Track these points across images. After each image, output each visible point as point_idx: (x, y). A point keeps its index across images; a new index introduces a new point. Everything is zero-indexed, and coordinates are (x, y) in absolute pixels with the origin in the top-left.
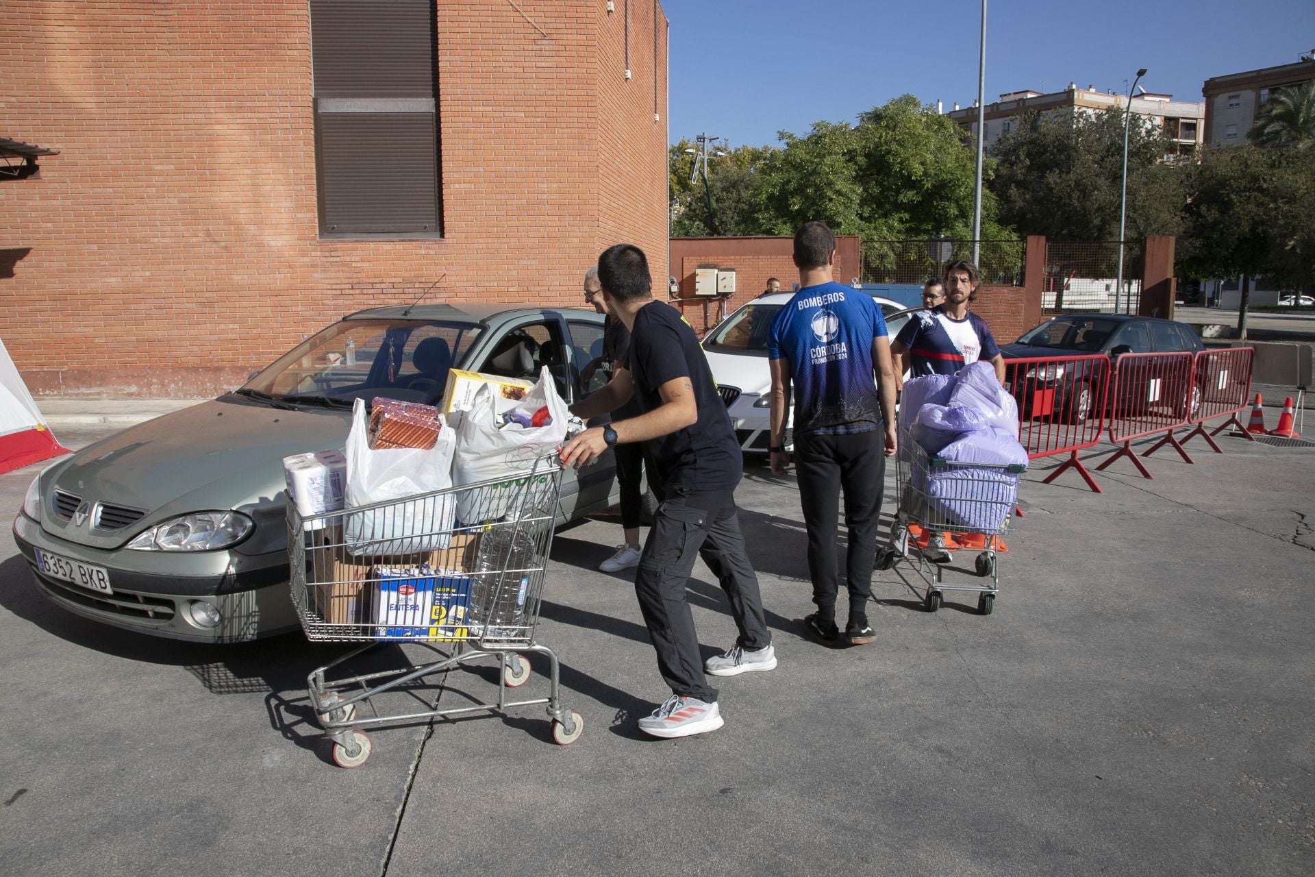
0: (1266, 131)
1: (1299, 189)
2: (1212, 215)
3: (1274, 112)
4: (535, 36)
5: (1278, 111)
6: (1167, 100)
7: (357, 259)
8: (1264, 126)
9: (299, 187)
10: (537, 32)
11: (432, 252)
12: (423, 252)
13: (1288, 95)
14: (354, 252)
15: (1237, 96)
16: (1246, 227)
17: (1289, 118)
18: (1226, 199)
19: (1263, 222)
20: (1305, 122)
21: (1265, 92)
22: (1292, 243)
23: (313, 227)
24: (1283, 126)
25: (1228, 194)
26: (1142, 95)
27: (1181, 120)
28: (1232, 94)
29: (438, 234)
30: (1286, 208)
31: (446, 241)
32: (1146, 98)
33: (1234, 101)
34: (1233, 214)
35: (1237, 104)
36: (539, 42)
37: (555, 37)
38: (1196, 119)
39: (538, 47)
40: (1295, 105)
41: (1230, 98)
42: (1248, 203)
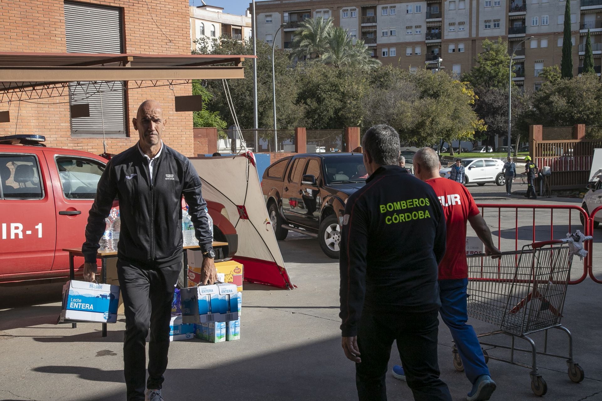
0: (301, 44)
1: (359, 94)
2: (314, 105)
3: (303, 33)
4: (166, 41)
5: (305, 33)
6: (221, 11)
7: (91, 147)
8: (299, 42)
9: (62, 110)
10: (167, 39)
11: (125, 144)
12: (121, 144)
13: (310, 24)
14: (89, 144)
15: (270, 16)
16: (331, 113)
17: (312, 37)
18: (320, 96)
19: (340, 109)
20: (320, 41)
21: (286, 14)
22: (360, 122)
23: (68, 131)
24: (309, 42)
25: (320, 94)
26: (204, 6)
27: (232, 27)
28: (268, 14)
29: (125, 135)
30: (354, 102)
31: (131, 139)
32: (208, 9)
33: (269, 19)
34: (325, 104)
35: (271, 21)
36: (168, 44)
37: (174, 42)
38: (241, 26)
39: (167, 46)
40: (314, 30)
41: (267, 16)
42: (331, 99)
